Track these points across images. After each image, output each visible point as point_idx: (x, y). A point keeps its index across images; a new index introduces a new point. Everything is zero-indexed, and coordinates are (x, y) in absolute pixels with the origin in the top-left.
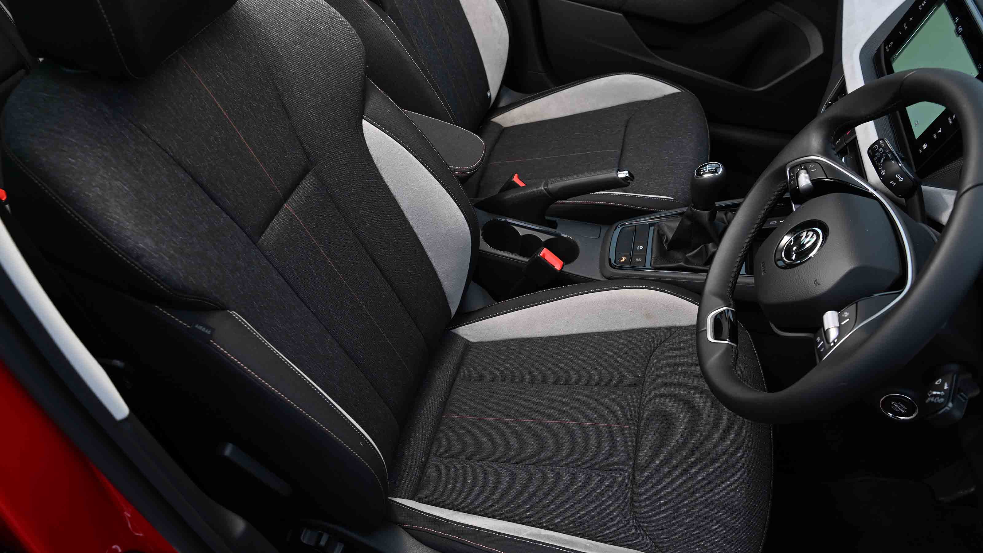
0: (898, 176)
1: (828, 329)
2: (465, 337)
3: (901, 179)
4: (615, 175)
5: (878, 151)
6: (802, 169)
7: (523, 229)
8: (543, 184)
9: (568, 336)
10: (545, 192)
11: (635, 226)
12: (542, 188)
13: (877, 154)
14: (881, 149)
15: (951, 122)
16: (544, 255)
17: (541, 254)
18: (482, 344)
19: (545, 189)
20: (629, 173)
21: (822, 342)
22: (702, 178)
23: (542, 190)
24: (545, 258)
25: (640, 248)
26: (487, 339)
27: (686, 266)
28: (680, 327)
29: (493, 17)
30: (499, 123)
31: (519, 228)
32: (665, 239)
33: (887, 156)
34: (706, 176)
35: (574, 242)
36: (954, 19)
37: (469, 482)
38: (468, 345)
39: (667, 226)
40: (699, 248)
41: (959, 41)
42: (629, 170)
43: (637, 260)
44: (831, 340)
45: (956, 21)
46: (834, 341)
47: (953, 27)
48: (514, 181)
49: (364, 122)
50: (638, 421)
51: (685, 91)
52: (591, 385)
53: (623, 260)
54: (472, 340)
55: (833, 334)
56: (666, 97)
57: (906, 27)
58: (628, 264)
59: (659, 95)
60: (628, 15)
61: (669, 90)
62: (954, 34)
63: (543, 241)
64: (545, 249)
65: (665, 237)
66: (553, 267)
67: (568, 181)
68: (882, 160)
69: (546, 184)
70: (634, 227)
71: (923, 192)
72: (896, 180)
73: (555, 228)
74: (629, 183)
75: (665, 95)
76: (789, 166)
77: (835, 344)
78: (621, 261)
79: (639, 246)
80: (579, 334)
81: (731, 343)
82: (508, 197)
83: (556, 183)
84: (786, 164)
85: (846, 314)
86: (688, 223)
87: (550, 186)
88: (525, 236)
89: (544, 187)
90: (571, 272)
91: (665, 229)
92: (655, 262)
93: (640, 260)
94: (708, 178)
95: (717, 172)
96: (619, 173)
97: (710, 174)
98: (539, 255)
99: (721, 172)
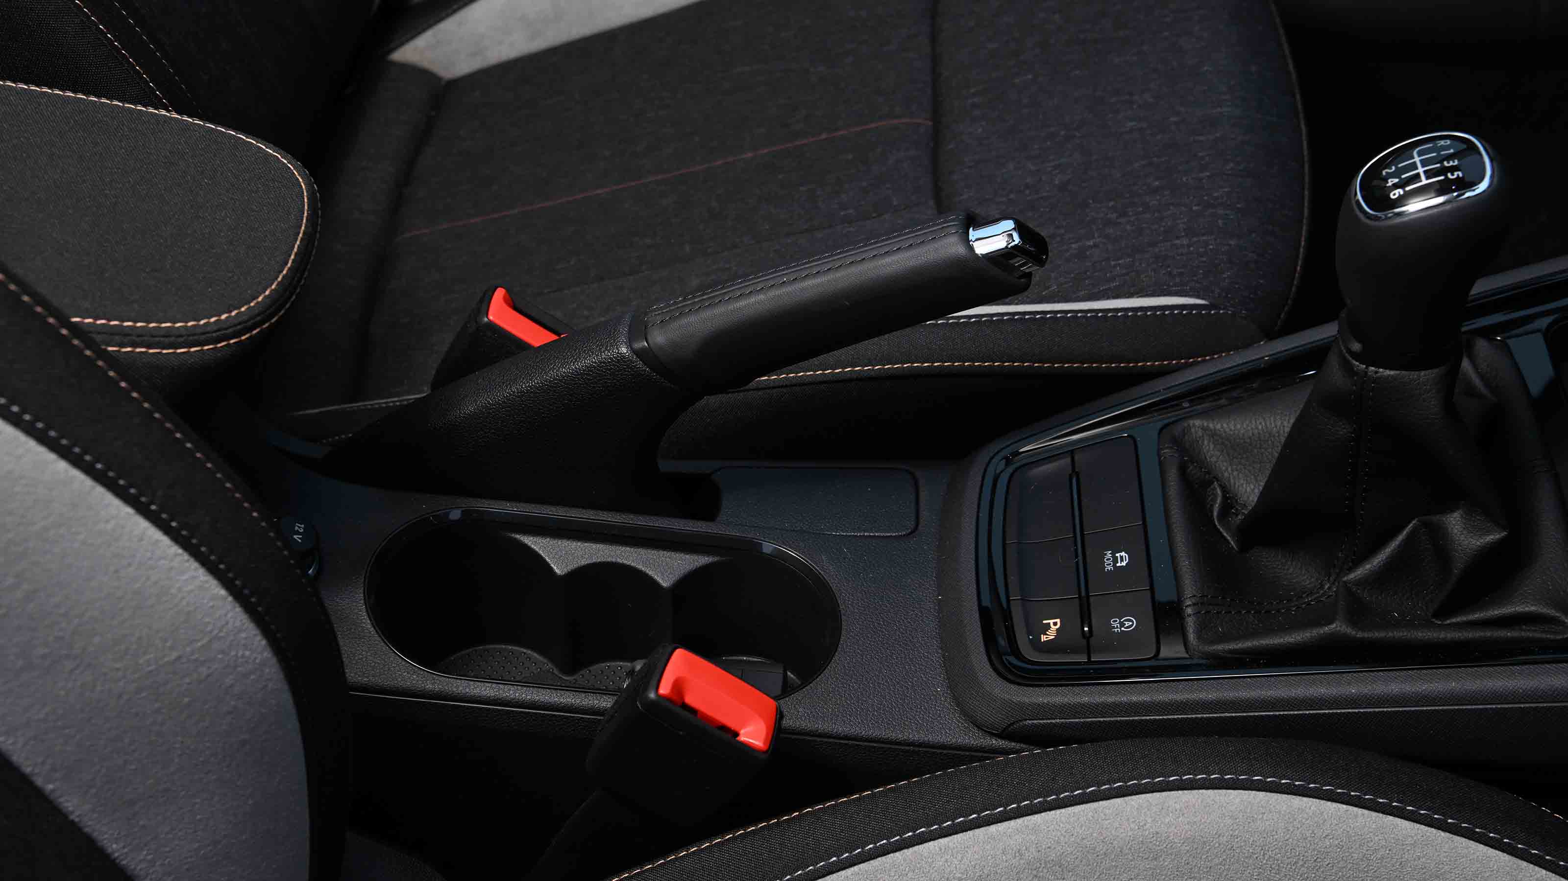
4: (961, 250)
8: (624, 330)
10: (639, 366)
11: (1072, 453)
12: (624, 350)
16: (678, 686)
17: (665, 689)
19: (635, 352)
20: (1020, 227)
22: (1398, 220)
23: (622, 358)
24: (689, 700)
25: (1115, 560)
27: (1360, 635)
30: (425, 64)
32: (1219, 500)
34: (1415, 206)
35: (810, 571)
39: (1213, 435)
40: (1401, 538)
42: (1021, 219)
43: (1115, 623)
48: (492, 326)
58: (1075, 651)
63: (665, 585)
64: (679, 655)
65: (1215, 495)
66: (726, 736)
67: (742, 303)
69: (638, 329)
70: (1066, 461)
73: (710, 514)
74: (1029, 275)
78: (1044, 638)
79: (1109, 554)
82: (470, 408)
83: (684, 321)
86: (1342, 430)
87: (659, 338)
89: (630, 346)
90: (822, 726)
91: (1210, 451)
92: (1202, 629)
93: (1130, 623)
94: (1426, 220)
95: (1465, 184)
96: (973, 234)
97: (1440, 193)
98: (652, 695)
99: (1483, 186)
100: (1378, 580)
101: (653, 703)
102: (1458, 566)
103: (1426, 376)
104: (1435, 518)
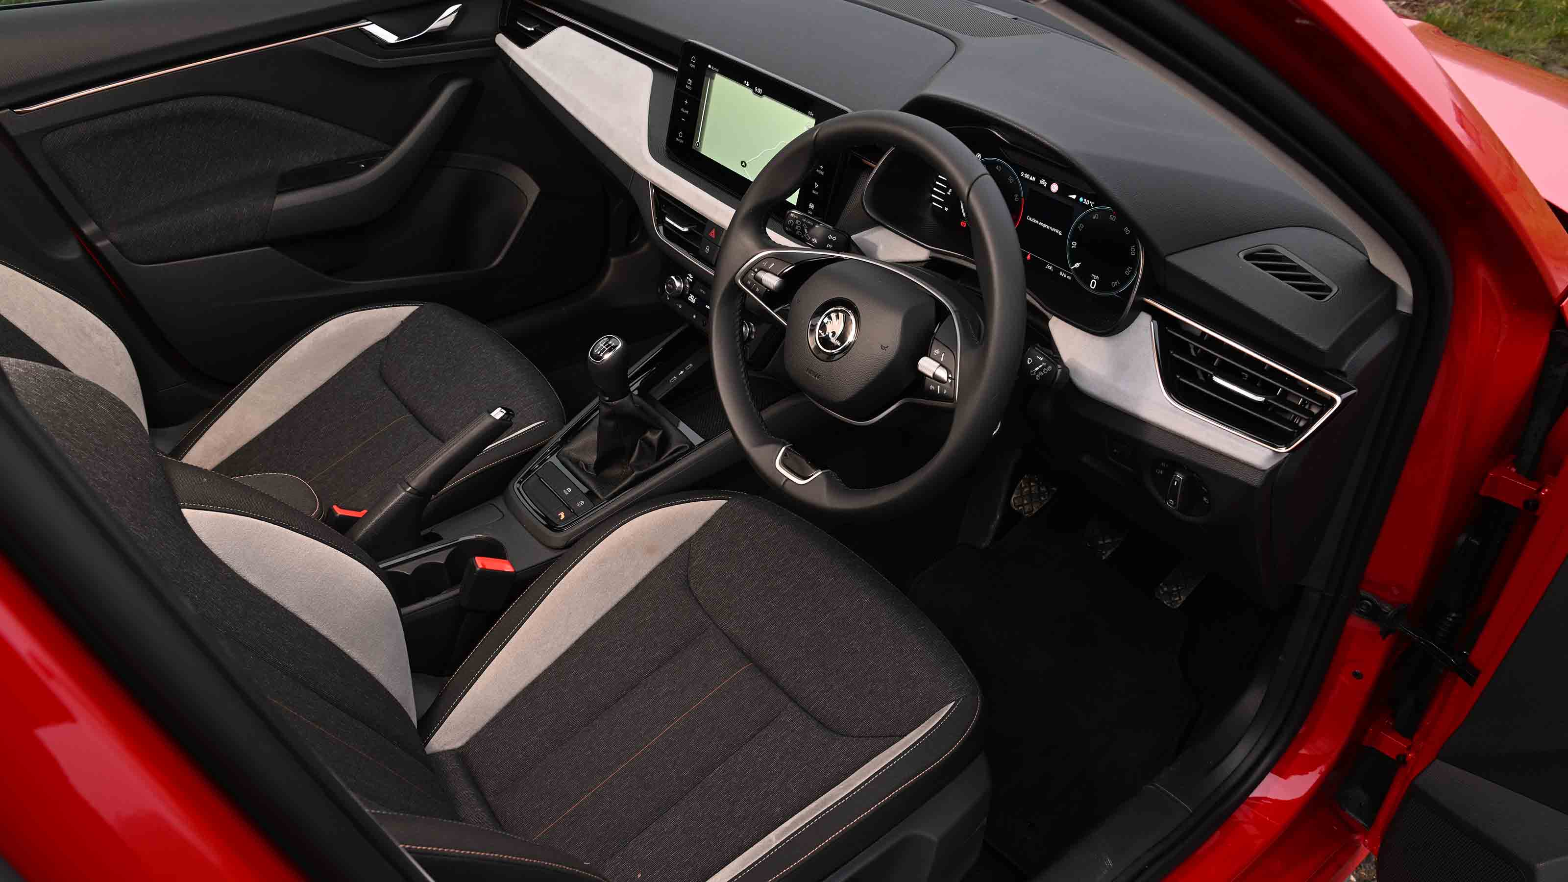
0: (830, 237)
1: (934, 374)
2: (447, 748)
3: (834, 238)
4: (490, 421)
5: (795, 225)
6: (756, 272)
7: (407, 564)
8: (400, 488)
9: (578, 642)
10: (411, 495)
12: (404, 493)
13: (797, 227)
14: (797, 221)
15: (822, 173)
16: (483, 566)
17: (480, 566)
18: (478, 738)
19: (409, 492)
20: (503, 408)
21: (939, 387)
22: (604, 362)
23: (405, 495)
24: (488, 568)
25: (567, 491)
26: (478, 726)
27: (642, 472)
28: (691, 538)
29: (88, 330)
31: (400, 567)
32: (583, 465)
33: (808, 225)
34: (607, 356)
35: (482, 538)
36: (745, 85)
37: (639, 876)
38: (460, 754)
39: (575, 450)
40: (638, 446)
41: (766, 99)
42: (503, 405)
43: (578, 505)
44: (945, 378)
45: (748, 85)
46: (948, 378)
47: (750, 91)
48: (343, 516)
49: (186, 512)
50: (747, 656)
51: (424, 303)
52: (659, 666)
53: (563, 517)
54: (459, 744)
55: (942, 374)
56: (404, 324)
57: (687, 112)
58: (572, 516)
59: (393, 324)
60: (272, 243)
61: (404, 311)
62: (756, 97)
63: (442, 563)
64: (477, 559)
65: (581, 464)
66: (504, 573)
67: (434, 464)
68: (806, 230)
69: (406, 485)
70: (536, 476)
71: (855, 241)
72: (831, 241)
73: (441, 538)
74: (511, 421)
75: (402, 321)
76: (739, 276)
77: (954, 379)
78: (562, 519)
79: (565, 491)
80: (589, 630)
81: (824, 471)
83: (419, 476)
84: (734, 277)
85: (937, 352)
86: (611, 424)
87: (414, 484)
88: (417, 571)
89: (405, 490)
91: (574, 455)
92: (602, 494)
93: (582, 503)
94: (611, 358)
95: (615, 347)
96: (492, 414)
97: (610, 352)
98: (478, 569)
99: (620, 345)
100: (639, 458)
101: (479, 571)
102: (656, 445)
103: (626, 399)
104: (643, 437)
